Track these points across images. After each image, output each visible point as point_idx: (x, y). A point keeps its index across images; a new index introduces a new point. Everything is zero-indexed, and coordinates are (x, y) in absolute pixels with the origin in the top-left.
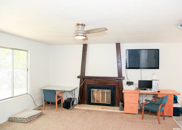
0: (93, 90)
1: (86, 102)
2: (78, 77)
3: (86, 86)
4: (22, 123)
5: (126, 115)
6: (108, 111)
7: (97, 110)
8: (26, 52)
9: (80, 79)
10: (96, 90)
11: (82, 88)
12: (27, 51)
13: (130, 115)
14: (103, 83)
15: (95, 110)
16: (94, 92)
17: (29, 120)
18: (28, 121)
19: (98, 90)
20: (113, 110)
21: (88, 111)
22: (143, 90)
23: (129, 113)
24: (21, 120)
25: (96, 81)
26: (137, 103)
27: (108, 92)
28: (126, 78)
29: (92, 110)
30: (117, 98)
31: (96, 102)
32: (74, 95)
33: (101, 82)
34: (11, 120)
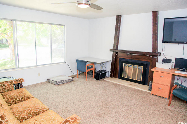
0: (125, 65)
1: (117, 76)
2: (111, 50)
3: (119, 59)
4: (54, 85)
5: (152, 96)
6: (134, 89)
7: (123, 86)
8: (63, 27)
9: (112, 52)
10: (128, 65)
11: (114, 61)
12: (64, 25)
13: (157, 97)
14: (135, 58)
15: (122, 85)
16: (126, 67)
17: (59, 83)
18: (57, 84)
19: (130, 65)
20: (141, 88)
21: (115, 84)
22: (182, 71)
23: (157, 96)
24: (53, 82)
25: (129, 56)
26: (168, 86)
27: (141, 68)
28: (162, 54)
29: (119, 85)
30: (149, 76)
31: (127, 77)
32: (106, 68)
33: (133, 57)
34: (49, 81)
